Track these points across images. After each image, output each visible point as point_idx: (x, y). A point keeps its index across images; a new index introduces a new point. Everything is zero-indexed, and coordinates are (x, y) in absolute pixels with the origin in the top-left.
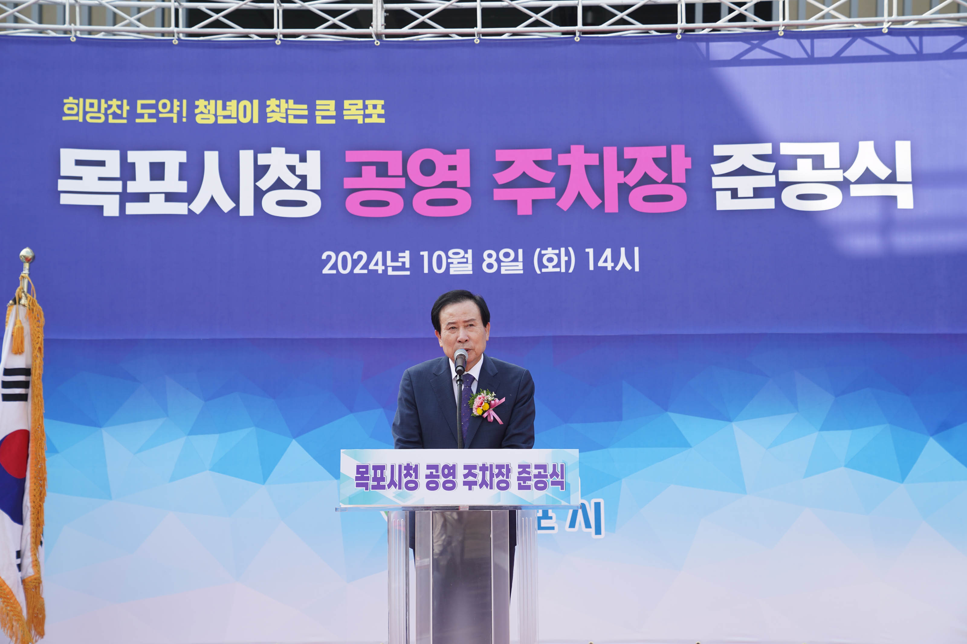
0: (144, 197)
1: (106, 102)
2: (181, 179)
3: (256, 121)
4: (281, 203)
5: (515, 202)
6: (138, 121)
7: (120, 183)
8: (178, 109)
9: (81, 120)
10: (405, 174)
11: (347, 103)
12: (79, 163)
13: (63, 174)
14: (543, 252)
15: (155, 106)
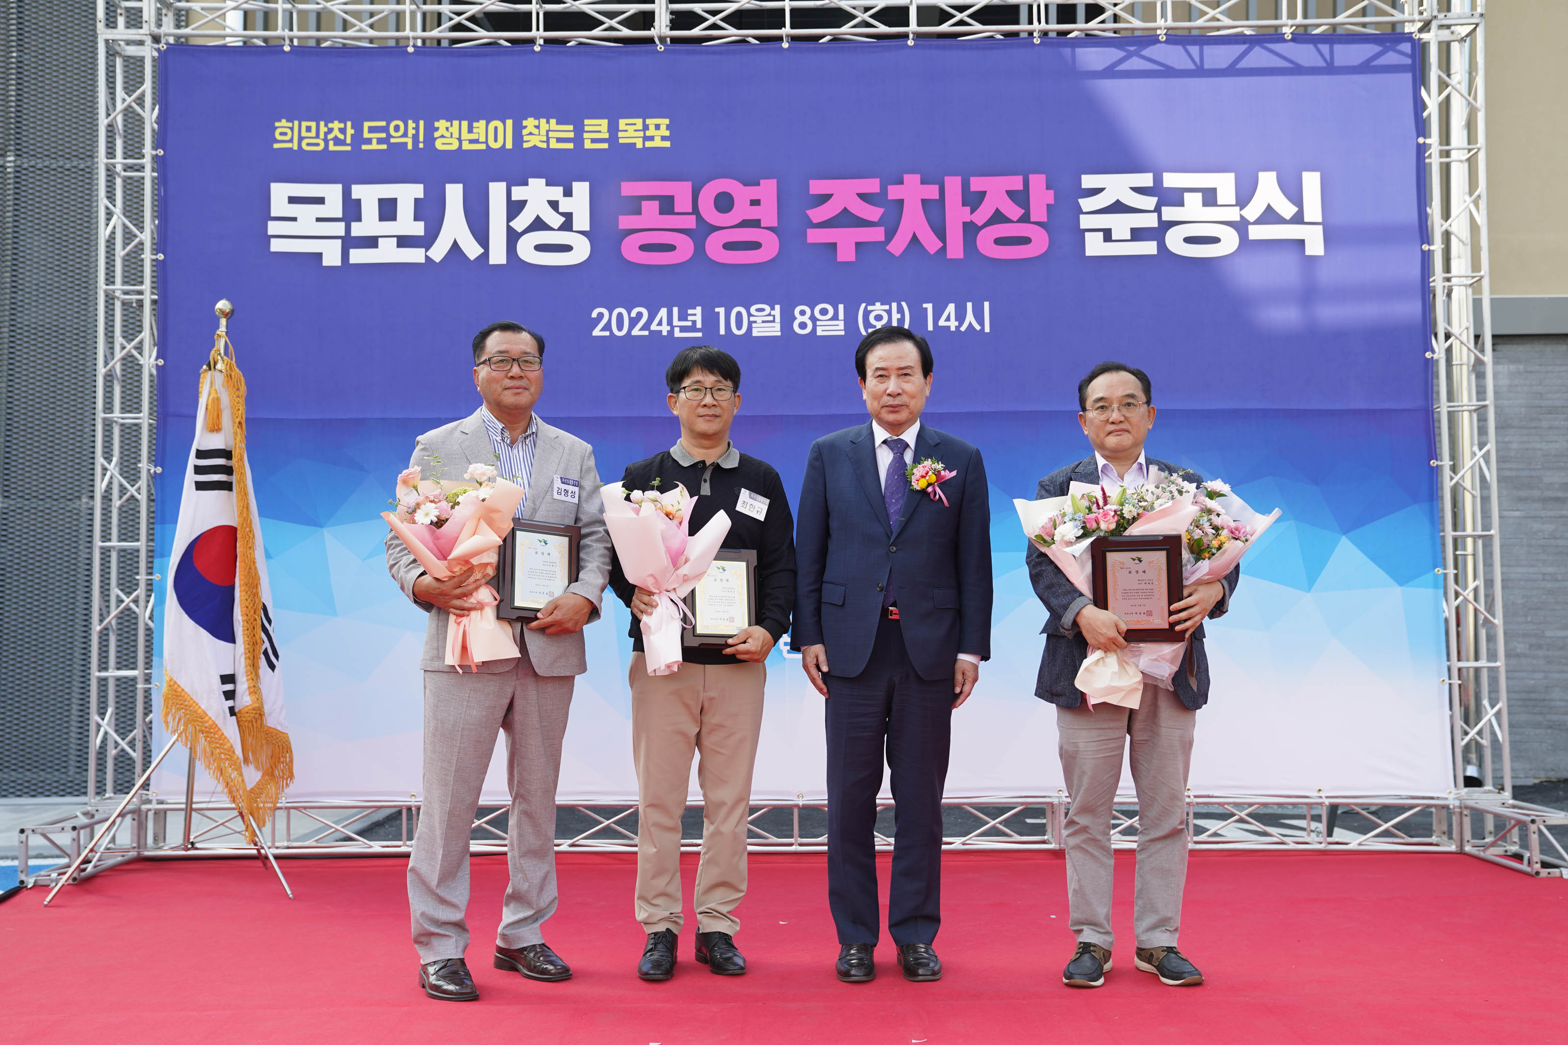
0: (371, 242)
1: (326, 125)
2: (416, 219)
3: (509, 145)
4: (540, 248)
5: (834, 246)
6: (364, 147)
7: (342, 225)
8: (414, 132)
9: (296, 148)
10: (695, 211)
11: (622, 123)
12: (293, 200)
13: (273, 214)
14: (870, 308)
15: (385, 129)
